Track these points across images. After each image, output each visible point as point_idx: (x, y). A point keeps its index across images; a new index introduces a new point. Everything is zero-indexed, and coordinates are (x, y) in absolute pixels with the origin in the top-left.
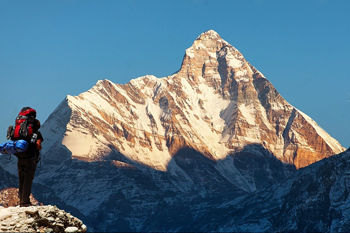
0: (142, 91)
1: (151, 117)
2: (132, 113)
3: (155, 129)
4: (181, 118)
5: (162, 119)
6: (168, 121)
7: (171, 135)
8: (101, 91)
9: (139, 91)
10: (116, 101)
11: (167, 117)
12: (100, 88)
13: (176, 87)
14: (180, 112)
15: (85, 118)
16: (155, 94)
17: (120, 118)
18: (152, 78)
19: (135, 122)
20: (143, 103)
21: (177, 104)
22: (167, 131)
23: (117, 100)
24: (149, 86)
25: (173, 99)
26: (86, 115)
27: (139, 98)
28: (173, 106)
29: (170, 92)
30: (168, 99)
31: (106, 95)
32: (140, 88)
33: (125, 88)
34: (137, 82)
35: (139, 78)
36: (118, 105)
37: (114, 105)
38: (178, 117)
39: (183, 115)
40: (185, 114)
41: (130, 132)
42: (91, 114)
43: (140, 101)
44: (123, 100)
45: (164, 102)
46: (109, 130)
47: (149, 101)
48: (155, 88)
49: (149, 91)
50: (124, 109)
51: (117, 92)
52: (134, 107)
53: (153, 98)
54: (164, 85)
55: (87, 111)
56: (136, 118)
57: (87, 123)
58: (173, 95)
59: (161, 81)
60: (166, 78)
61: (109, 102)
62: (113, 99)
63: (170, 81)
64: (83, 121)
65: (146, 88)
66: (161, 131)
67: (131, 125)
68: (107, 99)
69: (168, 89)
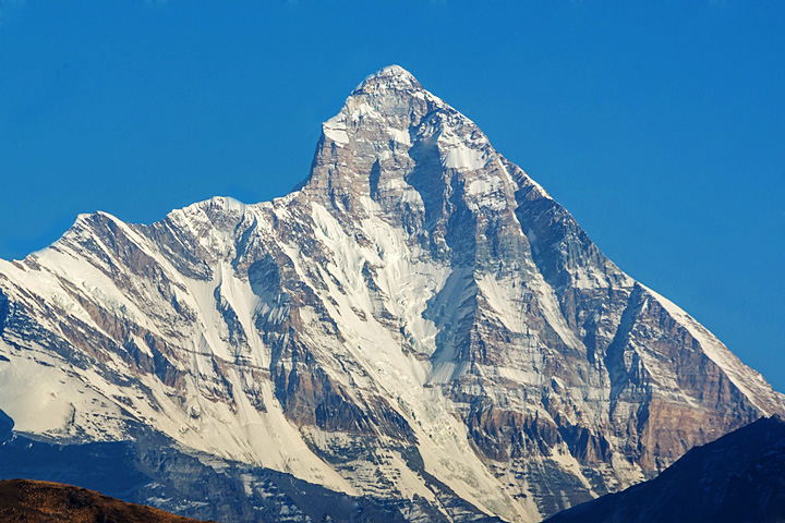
0: (203, 242)
1: (229, 315)
2: (176, 305)
3: (244, 352)
4: (316, 316)
5: (261, 322)
6: (278, 327)
7: (288, 367)
8: (89, 244)
9: (193, 241)
10: (129, 273)
11: (276, 315)
12: (86, 235)
13: (298, 228)
14: (311, 299)
15: (45, 324)
16: (240, 248)
17: (142, 320)
18: (231, 205)
19: (185, 330)
20: (205, 277)
21: (304, 279)
22: (275, 356)
23: (134, 271)
24: (222, 227)
25: (291, 263)
26: (48, 315)
27: (195, 262)
28: (293, 282)
29: (281, 244)
30: (279, 262)
31: (101, 255)
32: (196, 233)
33: (153, 235)
34: (188, 217)
35: (194, 207)
36: (136, 282)
37: (124, 283)
38: (306, 315)
39: (320, 309)
40: (327, 304)
41: (172, 361)
42: (61, 312)
43: (199, 269)
44: (149, 269)
45: (264, 273)
46: (113, 355)
47: (224, 270)
48: (241, 231)
49: (222, 240)
50: (151, 294)
51: (134, 248)
52: (183, 288)
53: (235, 263)
54: (264, 225)
55: (48, 300)
56: (190, 318)
57: (52, 335)
58: (290, 250)
59: (254, 213)
60: (268, 205)
61: (111, 276)
62: (123, 269)
63: (281, 213)
64: (41, 329)
65: (214, 232)
66: (260, 356)
67: (175, 341)
68: (106, 266)
69: (274, 235)
